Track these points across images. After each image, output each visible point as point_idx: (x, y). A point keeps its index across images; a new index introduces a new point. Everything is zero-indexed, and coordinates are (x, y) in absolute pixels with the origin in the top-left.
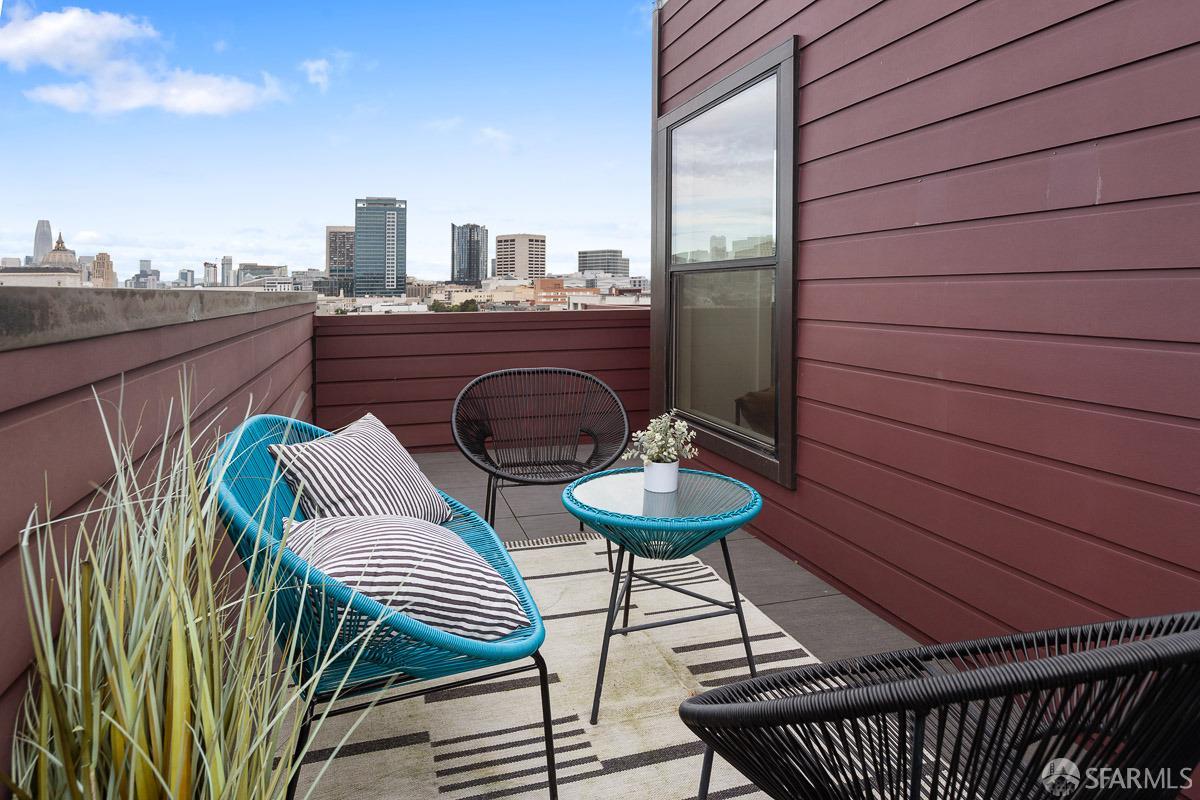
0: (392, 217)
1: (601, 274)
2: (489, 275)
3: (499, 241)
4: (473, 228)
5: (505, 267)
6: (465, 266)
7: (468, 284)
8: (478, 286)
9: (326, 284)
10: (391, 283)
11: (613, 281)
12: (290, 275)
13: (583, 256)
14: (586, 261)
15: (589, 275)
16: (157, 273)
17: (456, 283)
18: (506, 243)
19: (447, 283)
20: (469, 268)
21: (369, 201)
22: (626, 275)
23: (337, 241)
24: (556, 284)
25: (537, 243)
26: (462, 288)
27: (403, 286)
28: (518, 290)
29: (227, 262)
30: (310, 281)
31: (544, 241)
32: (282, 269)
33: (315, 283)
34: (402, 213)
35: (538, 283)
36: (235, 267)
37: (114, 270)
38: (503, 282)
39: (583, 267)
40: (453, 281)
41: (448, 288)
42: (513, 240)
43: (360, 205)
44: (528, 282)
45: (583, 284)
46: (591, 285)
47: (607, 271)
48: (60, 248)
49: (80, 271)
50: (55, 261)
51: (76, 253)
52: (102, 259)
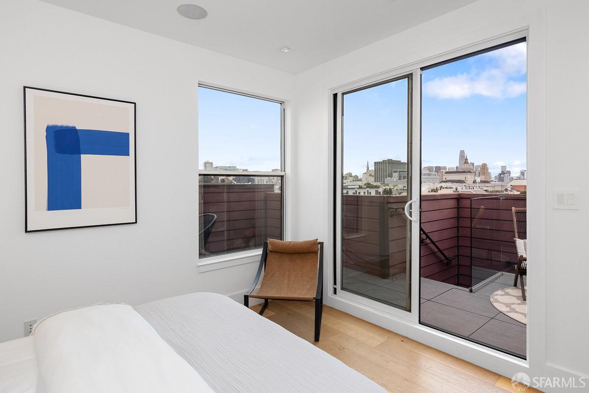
16: (509, 172)
37: (489, 171)
48: (466, 162)
49: (475, 173)
50: (465, 168)
51: (473, 164)
52: (484, 167)
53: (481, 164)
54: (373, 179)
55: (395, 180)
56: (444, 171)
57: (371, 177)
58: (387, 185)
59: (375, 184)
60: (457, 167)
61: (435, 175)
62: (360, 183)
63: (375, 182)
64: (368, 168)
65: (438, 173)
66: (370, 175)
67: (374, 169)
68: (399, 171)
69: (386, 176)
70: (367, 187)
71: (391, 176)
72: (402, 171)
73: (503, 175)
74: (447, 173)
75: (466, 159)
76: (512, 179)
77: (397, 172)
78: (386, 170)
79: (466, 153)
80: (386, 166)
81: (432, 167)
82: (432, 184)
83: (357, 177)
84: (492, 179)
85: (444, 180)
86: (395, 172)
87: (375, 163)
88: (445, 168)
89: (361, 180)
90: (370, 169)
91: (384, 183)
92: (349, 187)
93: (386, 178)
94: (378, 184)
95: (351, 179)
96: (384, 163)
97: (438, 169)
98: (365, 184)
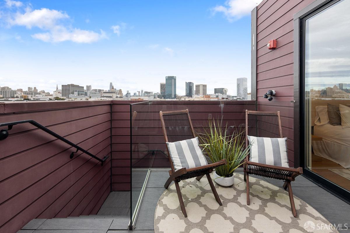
0: (173, 80)
1: (220, 94)
2: (194, 94)
3: (196, 86)
4: (190, 83)
5: (197, 92)
6: (189, 92)
7: (189, 96)
8: (192, 97)
9: (160, 96)
10: (173, 96)
11: (223, 96)
12: (153, 94)
13: (215, 89)
14: (216, 91)
15: (217, 94)
16: (130, 93)
17: (187, 96)
18: (198, 86)
19: (185, 96)
20: (189, 93)
21: (168, 77)
22: (226, 94)
23: (162, 86)
24: (209, 96)
25: (205, 86)
26: (188, 97)
27: (175, 96)
28: (200, 98)
29: (142, 91)
30: (157, 95)
31: (206, 86)
32: (152, 92)
33: (158, 96)
34: (175, 79)
35: (204, 96)
36: (144, 92)
37: (122, 93)
38: (197, 96)
39: (215, 93)
40: (186, 96)
41: (185, 97)
42: (199, 86)
43: (167, 78)
44: (202, 96)
45: (215, 97)
46: (217, 97)
47: (221, 93)
48: (113, 88)
49: (117, 93)
50: (112, 91)
51: (116, 89)
52: (120, 91)
53: (119, 89)
54: (61, 95)
55: (76, 95)
56: (103, 92)
57: (59, 94)
58: (71, 98)
59: (62, 98)
60: (109, 90)
61: (99, 93)
62: (50, 97)
63: (62, 96)
64: (57, 88)
65: (100, 92)
66: (59, 92)
67: (61, 89)
68: (78, 91)
69: (70, 93)
70: (55, 99)
71: (73, 93)
72: (80, 91)
73: (128, 94)
74: (104, 93)
75: (113, 87)
76: (131, 96)
77: (77, 91)
78: (70, 90)
79: (113, 84)
80: (70, 88)
81: (97, 90)
82: (96, 98)
83: (49, 93)
84: (124, 96)
85: (103, 96)
86: (75, 91)
87: (62, 85)
88: (103, 90)
89: (52, 95)
90: (59, 89)
91: (68, 97)
92: (41, 99)
93: (70, 94)
94: (65, 98)
95: (44, 94)
96: (68, 86)
97: (100, 91)
98: (55, 98)
